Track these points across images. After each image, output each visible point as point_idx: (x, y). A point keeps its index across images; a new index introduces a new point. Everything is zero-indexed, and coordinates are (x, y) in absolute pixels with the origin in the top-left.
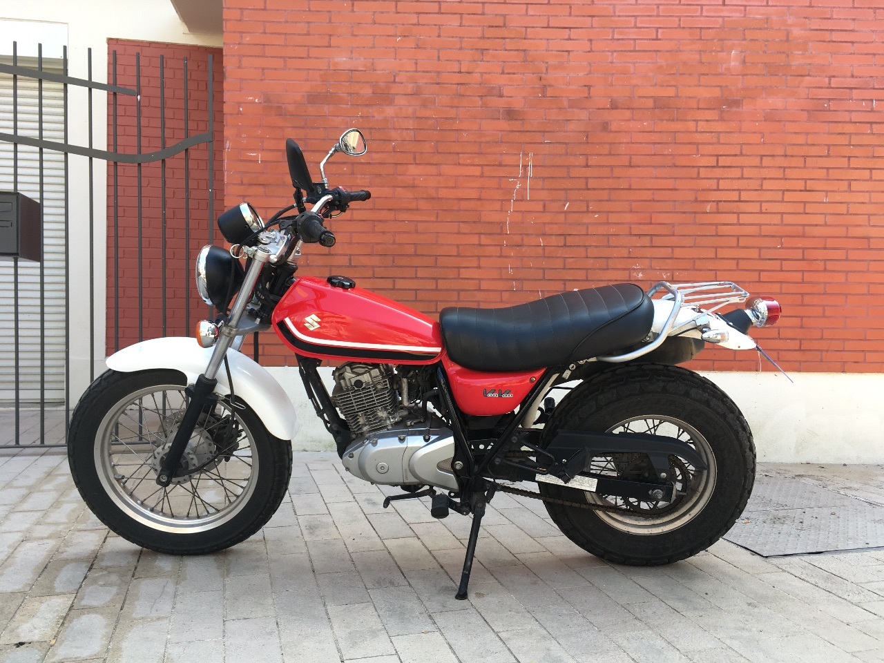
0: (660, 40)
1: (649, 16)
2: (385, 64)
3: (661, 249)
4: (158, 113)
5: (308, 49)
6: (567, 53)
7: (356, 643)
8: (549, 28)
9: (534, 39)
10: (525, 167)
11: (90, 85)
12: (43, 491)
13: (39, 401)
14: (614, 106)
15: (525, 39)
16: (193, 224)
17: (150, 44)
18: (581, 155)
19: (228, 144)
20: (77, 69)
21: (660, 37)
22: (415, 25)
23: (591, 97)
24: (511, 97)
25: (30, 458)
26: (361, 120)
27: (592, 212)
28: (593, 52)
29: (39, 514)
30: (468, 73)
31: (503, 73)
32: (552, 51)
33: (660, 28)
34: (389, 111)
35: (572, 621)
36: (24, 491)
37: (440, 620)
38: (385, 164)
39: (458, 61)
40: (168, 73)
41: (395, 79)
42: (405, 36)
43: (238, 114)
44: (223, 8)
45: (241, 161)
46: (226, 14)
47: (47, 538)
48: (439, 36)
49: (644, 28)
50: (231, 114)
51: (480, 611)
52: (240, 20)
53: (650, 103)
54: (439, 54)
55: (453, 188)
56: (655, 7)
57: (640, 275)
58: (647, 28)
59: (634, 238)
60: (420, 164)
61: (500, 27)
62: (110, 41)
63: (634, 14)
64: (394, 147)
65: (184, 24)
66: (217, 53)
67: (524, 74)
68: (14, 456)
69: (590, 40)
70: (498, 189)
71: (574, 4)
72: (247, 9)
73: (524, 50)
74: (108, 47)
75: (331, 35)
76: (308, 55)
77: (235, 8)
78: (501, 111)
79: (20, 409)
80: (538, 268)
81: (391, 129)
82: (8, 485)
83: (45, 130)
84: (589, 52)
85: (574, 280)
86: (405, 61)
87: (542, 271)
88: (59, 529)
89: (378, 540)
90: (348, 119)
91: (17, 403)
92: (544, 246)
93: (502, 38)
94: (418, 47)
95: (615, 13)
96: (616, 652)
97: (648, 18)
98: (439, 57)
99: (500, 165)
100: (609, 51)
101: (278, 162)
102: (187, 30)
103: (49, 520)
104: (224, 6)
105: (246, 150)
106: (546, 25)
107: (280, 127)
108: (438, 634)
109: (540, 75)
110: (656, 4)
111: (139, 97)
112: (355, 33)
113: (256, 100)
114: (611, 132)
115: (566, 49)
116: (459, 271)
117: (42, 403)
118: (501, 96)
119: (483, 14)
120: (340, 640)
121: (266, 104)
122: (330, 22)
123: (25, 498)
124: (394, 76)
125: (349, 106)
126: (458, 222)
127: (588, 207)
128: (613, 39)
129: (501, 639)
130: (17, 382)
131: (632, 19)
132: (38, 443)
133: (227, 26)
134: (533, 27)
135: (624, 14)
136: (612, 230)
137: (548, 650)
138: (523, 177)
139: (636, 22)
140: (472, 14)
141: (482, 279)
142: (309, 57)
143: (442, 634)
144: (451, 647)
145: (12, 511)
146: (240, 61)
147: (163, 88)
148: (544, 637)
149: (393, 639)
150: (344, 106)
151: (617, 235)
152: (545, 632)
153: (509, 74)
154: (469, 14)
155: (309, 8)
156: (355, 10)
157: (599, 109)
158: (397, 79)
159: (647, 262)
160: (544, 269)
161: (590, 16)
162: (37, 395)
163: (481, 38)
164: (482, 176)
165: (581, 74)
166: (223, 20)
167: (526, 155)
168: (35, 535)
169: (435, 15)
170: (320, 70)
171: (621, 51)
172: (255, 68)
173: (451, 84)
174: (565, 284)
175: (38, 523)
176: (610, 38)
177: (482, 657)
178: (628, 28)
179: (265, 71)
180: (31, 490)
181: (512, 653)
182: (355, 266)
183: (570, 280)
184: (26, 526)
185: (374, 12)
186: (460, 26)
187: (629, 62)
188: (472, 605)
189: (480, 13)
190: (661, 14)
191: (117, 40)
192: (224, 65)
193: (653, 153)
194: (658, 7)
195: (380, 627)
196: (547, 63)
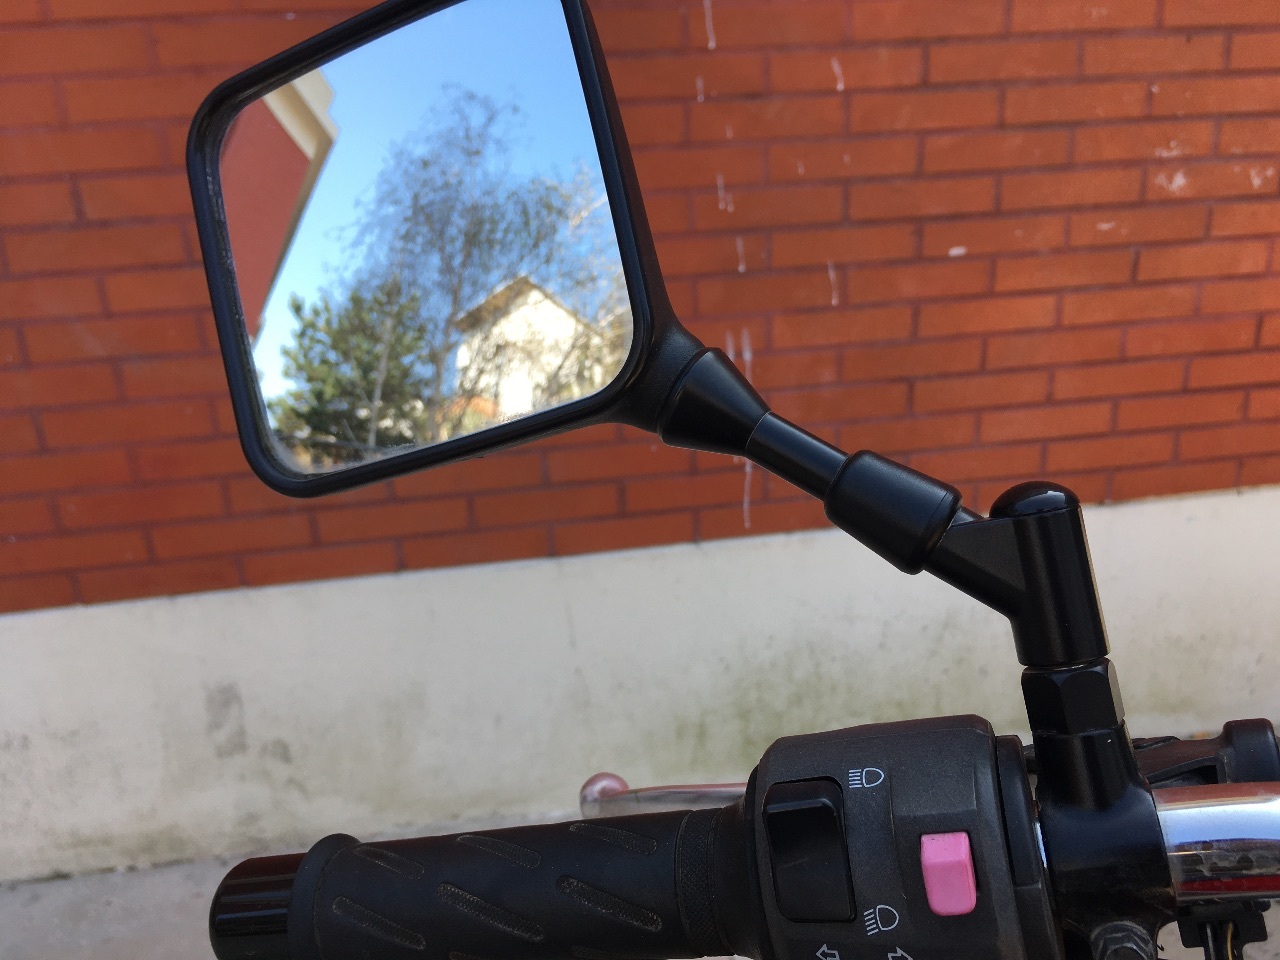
57: (1180, 181)
59: (1172, 40)
80: (826, 181)
85: (952, 216)
87: (838, 189)
92: (847, 92)
151: (1113, 31)
160: (846, 183)
182: (104, 224)
183: (936, 218)
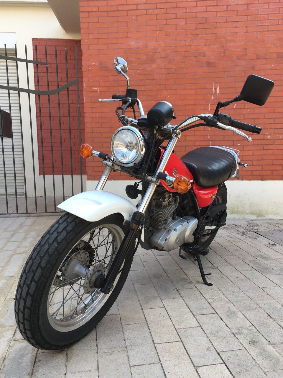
0: (280, 25)
1: (275, 14)
2: (152, 44)
3: (279, 124)
4: (55, 70)
5: (118, 40)
6: (235, 34)
7: (147, 302)
8: (227, 22)
9: (220, 28)
10: (216, 89)
11: (27, 61)
12: (19, 233)
13: (15, 194)
14: (258, 58)
15: (216, 28)
16: (71, 119)
17: (50, 40)
18: (241, 82)
19: (85, 85)
20: (21, 55)
21: (280, 24)
22: (165, 25)
23: (247, 54)
24: (209, 56)
25: (13, 218)
26: (141, 71)
27: (247, 108)
28: (248, 32)
29: (18, 243)
30: (190, 46)
31: (205, 45)
32: (228, 33)
33: (280, 19)
34: (154, 66)
35: (239, 295)
36: (12, 233)
37: (182, 293)
38: (152, 90)
39: (185, 41)
40: (58, 53)
41: (156, 51)
42: (161, 31)
43: (88, 71)
44: (81, 23)
45: (91, 92)
46: (82, 26)
47: (22, 253)
48: (176, 29)
49: (272, 19)
50: (86, 71)
51: (199, 289)
52: (88, 28)
53: (275, 56)
54: (176, 38)
55: (183, 100)
56: (278, 9)
57: (269, 137)
58: (274, 19)
59: (267, 120)
60: (167, 90)
61: (204, 23)
62: (33, 39)
63: (268, 13)
64: (156, 82)
65: (63, 30)
66: (78, 42)
67: (215, 45)
68: (7, 217)
69: (247, 27)
70: (203, 99)
71: (239, 10)
72: (91, 22)
73: (216, 34)
74: (33, 42)
75: (127, 32)
76: (118, 42)
77: (86, 23)
78: (205, 63)
79: (8, 197)
80: (222, 135)
81: (155, 74)
82: (5, 230)
83: (10, 80)
84: (246, 32)
85: (238, 140)
86: (160, 42)
87: (223, 136)
88: (26, 250)
89: (154, 256)
90: (136, 70)
91: (6, 194)
93: (205, 28)
94: (166, 35)
95: (258, 13)
96: (259, 310)
97: (275, 15)
98: (176, 40)
99: (204, 88)
100: (255, 32)
101: (106, 92)
102: (65, 33)
103: (22, 246)
104: (81, 22)
105: (92, 87)
106: (225, 21)
107: (106, 76)
108: (181, 299)
109: (223, 45)
110: (278, 8)
111: (47, 65)
112: (138, 31)
113: (96, 64)
114: (256, 70)
115: (236, 32)
116: (186, 138)
117: (16, 194)
118: (205, 56)
119: (196, 18)
120: (141, 300)
121: (100, 66)
122: (127, 26)
123: (12, 235)
124: (156, 50)
125: (136, 65)
126: (185, 115)
127: (245, 106)
128: (257, 26)
129: (208, 302)
130: (6, 186)
131: (267, 16)
132: (16, 212)
133: (83, 31)
134: (220, 22)
135: (263, 13)
136: (256, 116)
137: (229, 308)
138: (215, 94)
139: (268, 17)
140: (191, 18)
141: (196, 141)
142: (118, 43)
143: (183, 299)
144: (187, 305)
145: (8, 242)
146: (88, 47)
147: (56, 59)
148: (227, 302)
149: (163, 300)
150: (134, 65)
151: (258, 119)
152: (227, 300)
153: (208, 45)
154: (190, 18)
155: (118, 20)
156: (138, 20)
157: (251, 60)
158: (157, 51)
159: (272, 131)
160: (224, 135)
161: (247, 15)
162: (14, 191)
163: (195, 29)
164: (196, 94)
165: (242, 44)
166: (80, 28)
167: (216, 83)
168: (17, 252)
169: (174, 20)
170: (123, 49)
171: (262, 31)
172: (95, 50)
173: (182, 52)
174: (234, 142)
175: (18, 247)
176: (256, 25)
177: (201, 310)
178: (265, 20)
179: (100, 51)
180: (15, 233)
181: (213, 308)
183: (236, 140)
184: (14, 248)
185: (147, 20)
186: (186, 24)
187: (265, 37)
188: (195, 286)
189: (195, 17)
190: (280, 12)
191: (36, 39)
192: (82, 49)
193: (276, 79)
194: (279, 9)
195: (157, 295)
196: (226, 39)
